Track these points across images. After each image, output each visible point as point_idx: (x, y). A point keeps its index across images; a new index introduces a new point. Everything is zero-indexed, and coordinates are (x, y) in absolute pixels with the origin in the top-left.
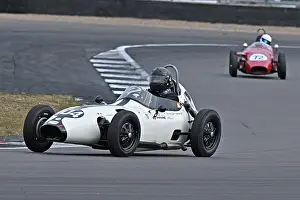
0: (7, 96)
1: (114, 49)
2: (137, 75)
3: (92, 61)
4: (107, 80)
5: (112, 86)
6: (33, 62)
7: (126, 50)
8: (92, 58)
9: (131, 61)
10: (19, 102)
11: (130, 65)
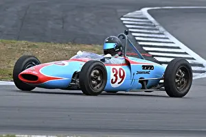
0: (57, 46)
1: (140, 10)
2: (156, 30)
3: (122, 19)
4: (133, 34)
5: (137, 38)
6: (77, 19)
7: (149, 11)
8: (122, 17)
9: (151, 19)
10: (66, 50)
11: (151, 22)
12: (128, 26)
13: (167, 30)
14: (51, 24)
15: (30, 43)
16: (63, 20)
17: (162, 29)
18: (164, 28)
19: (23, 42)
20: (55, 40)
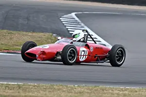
0: (24, 33)
1: (70, 13)
2: (80, 25)
3: (61, 19)
4: (67, 27)
5: (69, 30)
6: (35, 19)
7: (76, 15)
8: (61, 17)
9: (77, 19)
10: (29, 35)
11: (77, 21)
12: (64, 23)
13: (86, 25)
14: (21, 21)
15: (9, 32)
16: (28, 19)
17: (83, 25)
18: (84, 24)
19: (5, 31)
20: (23, 30)
